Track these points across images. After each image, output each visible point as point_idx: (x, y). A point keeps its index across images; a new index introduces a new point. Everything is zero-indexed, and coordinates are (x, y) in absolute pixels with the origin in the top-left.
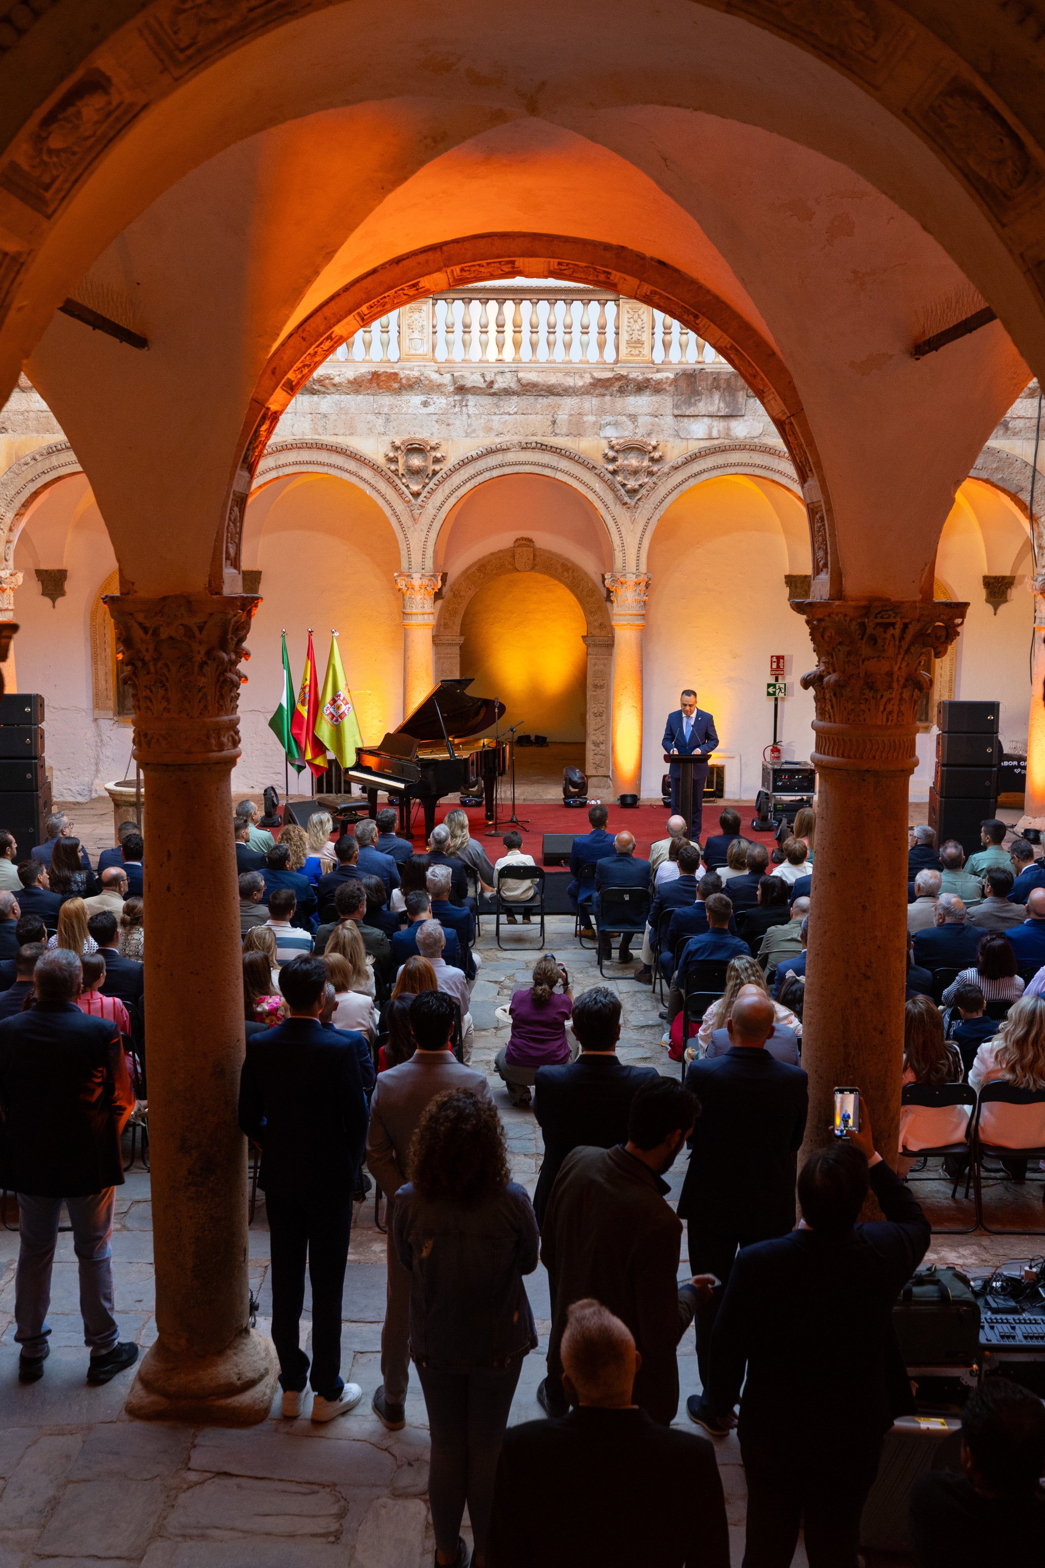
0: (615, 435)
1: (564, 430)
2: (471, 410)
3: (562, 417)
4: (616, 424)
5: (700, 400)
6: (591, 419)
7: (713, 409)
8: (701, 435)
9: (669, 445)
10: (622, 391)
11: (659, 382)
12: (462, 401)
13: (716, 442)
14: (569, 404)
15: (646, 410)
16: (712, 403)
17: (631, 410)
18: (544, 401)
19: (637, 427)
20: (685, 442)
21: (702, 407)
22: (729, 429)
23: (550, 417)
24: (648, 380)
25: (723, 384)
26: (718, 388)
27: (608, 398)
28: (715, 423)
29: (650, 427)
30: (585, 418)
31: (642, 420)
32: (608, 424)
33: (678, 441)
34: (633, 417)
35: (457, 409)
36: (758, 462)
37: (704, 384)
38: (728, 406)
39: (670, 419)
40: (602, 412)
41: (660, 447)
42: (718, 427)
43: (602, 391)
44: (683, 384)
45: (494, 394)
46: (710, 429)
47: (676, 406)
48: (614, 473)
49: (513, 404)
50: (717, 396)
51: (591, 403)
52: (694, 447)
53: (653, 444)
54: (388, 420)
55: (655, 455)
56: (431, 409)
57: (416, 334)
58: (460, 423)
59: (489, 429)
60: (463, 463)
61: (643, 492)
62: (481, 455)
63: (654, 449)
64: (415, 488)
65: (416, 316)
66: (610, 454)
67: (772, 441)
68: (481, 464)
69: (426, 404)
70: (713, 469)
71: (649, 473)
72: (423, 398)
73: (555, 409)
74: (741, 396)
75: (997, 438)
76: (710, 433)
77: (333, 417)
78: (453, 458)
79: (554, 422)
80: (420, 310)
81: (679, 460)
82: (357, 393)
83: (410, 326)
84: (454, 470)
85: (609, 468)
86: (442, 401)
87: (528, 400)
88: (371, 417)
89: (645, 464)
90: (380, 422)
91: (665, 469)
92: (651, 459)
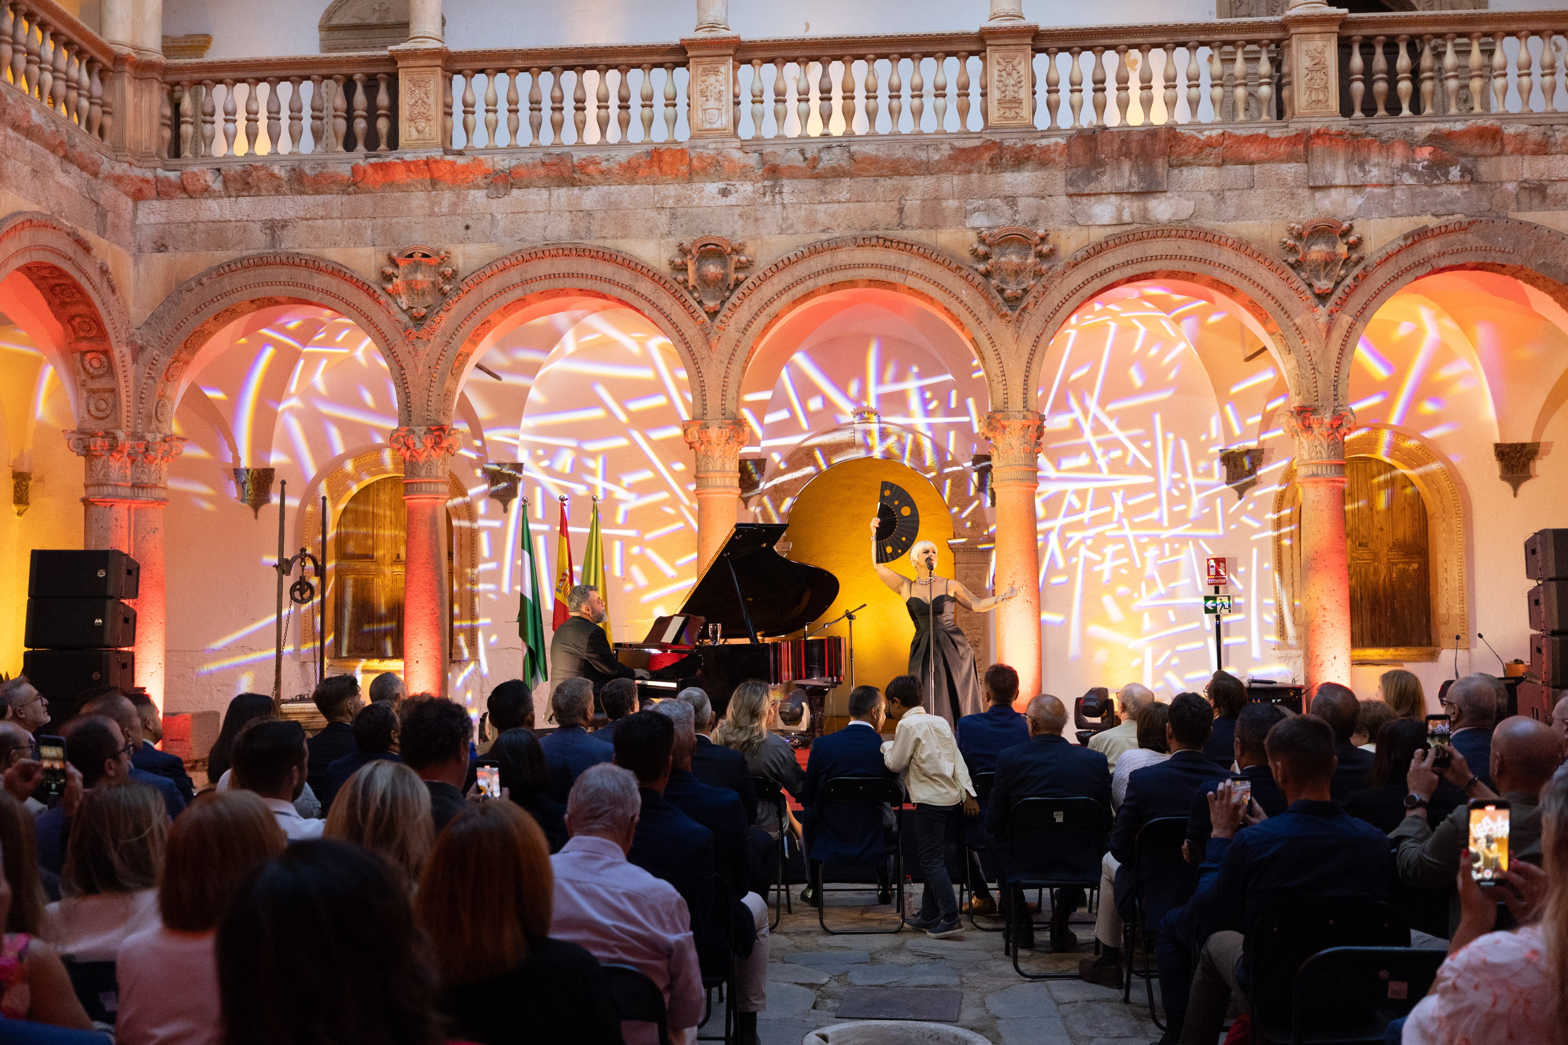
0: (987, 224)
1: (916, 221)
2: (787, 198)
3: (912, 203)
4: (988, 210)
5: (1103, 173)
6: (952, 204)
7: (1122, 184)
8: (1106, 220)
9: (1063, 235)
10: (996, 164)
11: (1046, 150)
12: (773, 187)
13: (1129, 228)
14: (921, 185)
15: (1028, 189)
16: (1121, 176)
17: (1008, 190)
18: (888, 183)
19: (1016, 212)
20: (1084, 232)
21: (1107, 181)
22: (1146, 210)
23: (896, 204)
24: (1030, 148)
25: (1134, 148)
26: (1128, 155)
27: (974, 176)
28: (1126, 204)
29: (1035, 212)
30: (944, 204)
31: (1022, 203)
32: (976, 210)
33: (1074, 229)
34: (1011, 200)
35: (768, 198)
36: (1190, 253)
37: (1107, 149)
38: (1142, 178)
39: (1063, 200)
40: (966, 194)
41: (1050, 238)
42: (1130, 208)
43: (967, 166)
44: (1079, 151)
45: (817, 177)
46: (1120, 210)
47: (1070, 182)
48: (987, 275)
49: (844, 189)
50: (1126, 166)
51: (952, 182)
52: (1097, 235)
53: (1041, 232)
54: (674, 216)
55: (1045, 248)
56: (732, 200)
57: (712, 103)
58: (771, 216)
59: (811, 223)
60: (777, 268)
61: (1030, 298)
62: (801, 257)
63: (1043, 239)
64: (711, 304)
65: (712, 79)
66: (982, 249)
67: (1208, 224)
68: (801, 270)
69: (724, 193)
70: (1127, 263)
71: (1038, 275)
72: (721, 185)
73: (902, 194)
74: (1161, 165)
75: (1531, 209)
76: (1120, 215)
77: (599, 215)
78: (763, 262)
79: (901, 211)
80: (717, 72)
81: (1079, 255)
82: (632, 182)
83: (703, 93)
84: (764, 278)
85: (982, 267)
86: (746, 188)
87: (861, 184)
88: (652, 214)
89: (1031, 260)
90: (663, 219)
91: (1059, 267)
92: (1040, 255)
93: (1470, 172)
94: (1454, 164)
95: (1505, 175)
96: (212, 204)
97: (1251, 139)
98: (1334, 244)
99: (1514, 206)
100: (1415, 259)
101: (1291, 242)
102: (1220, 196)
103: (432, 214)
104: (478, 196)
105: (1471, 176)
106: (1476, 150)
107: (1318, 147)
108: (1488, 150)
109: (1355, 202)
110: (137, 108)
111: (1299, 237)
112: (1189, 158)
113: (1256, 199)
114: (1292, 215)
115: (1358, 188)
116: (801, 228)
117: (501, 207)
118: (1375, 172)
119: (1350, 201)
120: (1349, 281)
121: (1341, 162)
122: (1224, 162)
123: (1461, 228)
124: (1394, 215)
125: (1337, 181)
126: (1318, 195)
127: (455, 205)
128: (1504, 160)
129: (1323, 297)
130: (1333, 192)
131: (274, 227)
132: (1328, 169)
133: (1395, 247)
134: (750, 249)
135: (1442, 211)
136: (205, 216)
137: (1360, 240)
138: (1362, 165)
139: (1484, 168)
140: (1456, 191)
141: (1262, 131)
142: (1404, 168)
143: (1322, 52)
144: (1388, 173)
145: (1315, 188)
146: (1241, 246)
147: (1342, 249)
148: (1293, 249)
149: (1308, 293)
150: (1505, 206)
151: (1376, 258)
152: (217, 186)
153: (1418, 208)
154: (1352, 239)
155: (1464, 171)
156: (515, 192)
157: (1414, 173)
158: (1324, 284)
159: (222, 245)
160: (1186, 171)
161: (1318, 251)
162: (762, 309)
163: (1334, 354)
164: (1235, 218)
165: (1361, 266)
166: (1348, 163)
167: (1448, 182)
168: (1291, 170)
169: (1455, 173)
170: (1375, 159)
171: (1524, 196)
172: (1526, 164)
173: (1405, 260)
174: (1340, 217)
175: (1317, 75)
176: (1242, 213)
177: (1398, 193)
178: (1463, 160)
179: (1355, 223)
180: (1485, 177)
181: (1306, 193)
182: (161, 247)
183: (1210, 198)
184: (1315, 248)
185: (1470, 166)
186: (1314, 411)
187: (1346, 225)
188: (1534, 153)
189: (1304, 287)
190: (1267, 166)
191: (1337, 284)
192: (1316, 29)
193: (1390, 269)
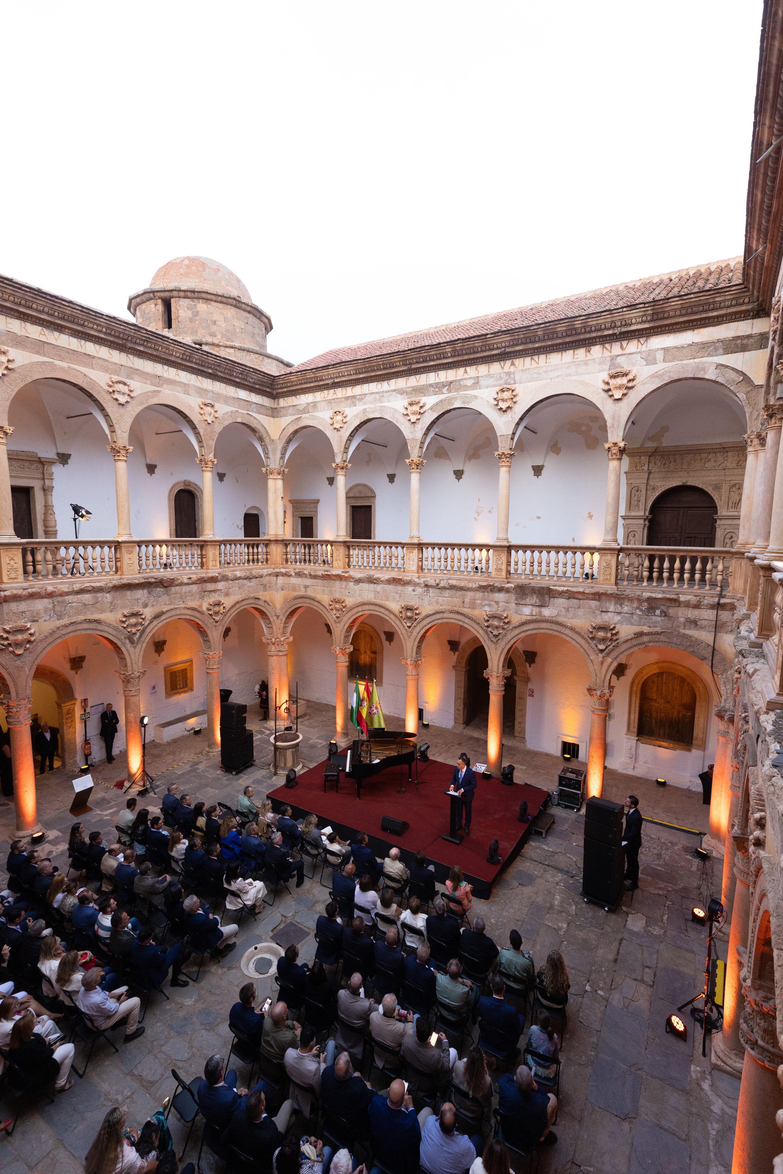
0: (489, 610)
1: (468, 606)
2: (431, 594)
3: (467, 600)
4: (489, 605)
5: (527, 598)
6: (479, 602)
7: (533, 602)
8: (527, 613)
9: (513, 616)
10: (492, 591)
11: (509, 588)
12: (427, 590)
13: (535, 617)
14: (470, 594)
15: (502, 600)
16: (533, 599)
17: (496, 599)
18: (459, 593)
19: (498, 607)
20: (520, 616)
21: (528, 601)
22: (541, 612)
23: (462, 600)
24: (503, 587)
25: (537, 592)
26: (535, 593)
27: (486, 593)
28: (534, 609)
29: (504, 608)
30: (477, 602)
31: (501, 604)
32: (486, 605)
33: (517, 615)
34: (497, 603)
35: (425, 594)
36: (555, 628)
37: (529, 591)
38: (540, 601)
39: (514, 605)
40: (483, 599)
41: (509, 617)
42: (536, 610)
43: (484, 590)
44: (518, 590)
45: (439, 589)
46: (532, 611)
47: (516, 599)
48: (488, 627)
49: (447, 593)
50: (535, 597)
51: (479, 595)
52: (524, 618)
53: (505, 615)
54: (400, 596)
55: (506, 621)
56: (416, 593)
57: (411, 562)
58: (426, 599)
59: (438, 603)
60: (427, 616)
61: (500, 636)
62: (434, 614)
63: (506, 618)
64: (409, 624)
65: (411, 554)
66: (486, 618)
67: (561, 619)
68: (434, 617)
69: (414, 590)
70: (533, 629)
71: (503, 629)
72: (413, 588)
73: (464, 597)
74: (547, 598)
75: (690, 629)
76: (532, 613)
77: (381, 593)
78: (423, 614)
79: (464, 602)
80: (413, 552)
81: (517, 624)
82: (389, 584)
83: (409, 559)
84: (423, 619)
85: (486, 624)
86: (419, 590)
87: (453, 592)
88: (394, 594)
89: (502, 624)
90: (398, 596)
91: (511, 628)
92: (504, 622)
93: (665, 613)
94: (658, 608)
95: (680, 615)
96: (292, 579)
97: (579, 593)
98: (607, 632)
99: (683, 627)
100: (639, 642)
101: (591, 630)
102: (567, 610)
103: (341, 588)
104: (351, 584)
105: (665, 614)
106: (668, 604)
107: (603, 598)
108: (673, 605)
109: (617, 618)
110: (277, 551)
111: (594, 628)
112: (557, 596)
113: (581, 612)
114: (593, 620)
115: (619, 613)
116: (434, 604)
117: (357, 587)
118: (626, 608)
119: (615, 617)
120: (611, 647)
121: (613, 603)
122: (569, 598)
123: (657, 633)
124: (632, 624)
125: (610, 610)
126: (603, 614)
127: (346, 586)
128: (680, 609)
129: (602, 651)
130: (609, 613)
131: (306, 587)
132: (608, 605)
133: (630, 637)
134: (420, 609)
135: (652, 625)
136: (291, 582)
137: (617, 633)
138: (621, 605)
139: (671, 611)
140: (659, 619)
141: (582, 590)
142: (637, 608)
143: (610, 561)
144: (631, 609)
145: (602, 612)
146: (572, 629)
147: (609, 635)
148: (592, 632)
149: (595, 649)
150: (679, 627)
151: (622, 640)
152: (293, 574)
153: (642, 623)
154: (614, 632)
155: (662, 612)
156: (360, 584)
157: (641, 610)
158: (602, 647)
159: (294, 590)
160: (556, 600)
161: (601, 634)
162: (423, 628)
163: (604, 671)
164: (572, 618)
165: (616, 642)
166: (615, 604)
167: (655, 615)
168: (594, 603)
169: (658, 612)
170: (626, 603)
171: (688, 624)
172: (689, 612)
173: (634, 642)
174: (611, 623)
175: (608, 569)
176: (575, 617)
177: (634, 617)
178: (662, 607)
179: (617, 626)
180: (671, 615)
181: (598, 612)
182: (283, 590)
183: (564, 610)
184: (599, 633)
185: (665, 610)
186: (595, 690)
187: (612, 627)
188: (693, 608)
189: (594, 646)
190: (586, 601)
191: (607, 647)
192: (609, 552)
193: (628, 645)
